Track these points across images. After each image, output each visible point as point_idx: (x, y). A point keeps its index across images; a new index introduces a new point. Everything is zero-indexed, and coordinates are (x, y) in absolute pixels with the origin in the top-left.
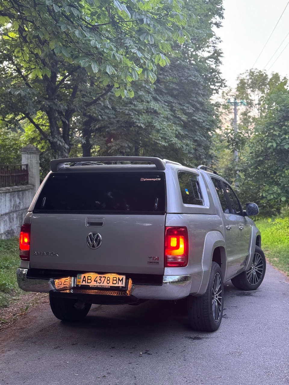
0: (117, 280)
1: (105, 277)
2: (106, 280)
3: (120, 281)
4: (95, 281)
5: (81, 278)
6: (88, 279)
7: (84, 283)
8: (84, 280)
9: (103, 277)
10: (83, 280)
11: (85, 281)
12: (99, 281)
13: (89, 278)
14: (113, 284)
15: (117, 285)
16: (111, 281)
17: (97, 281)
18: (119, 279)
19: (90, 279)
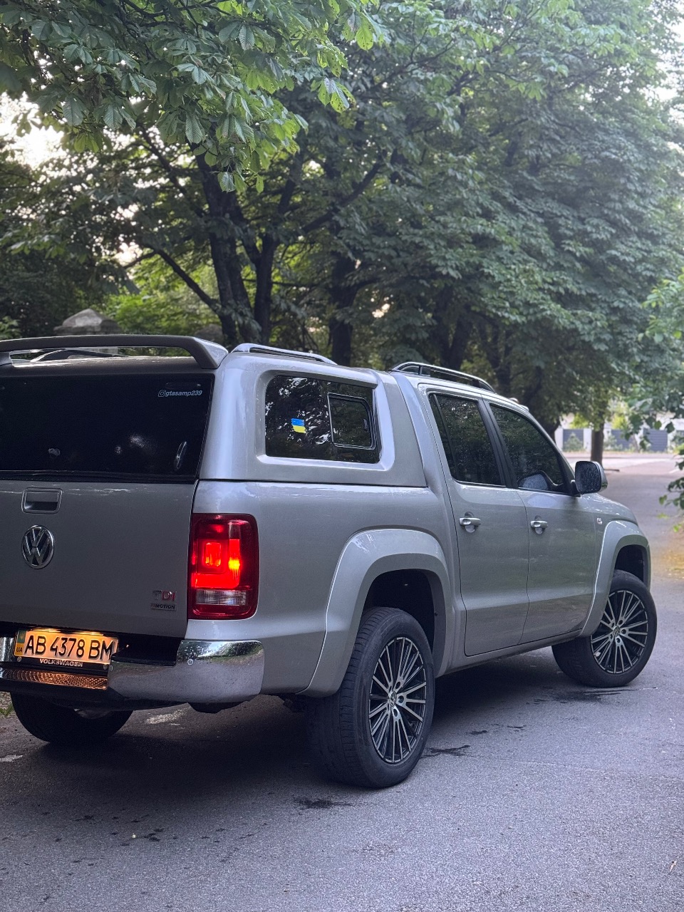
0: (100, 649)
1: (75, 640)
2: (76, 647)
3: (107, 651)
4: (52, 649)
5: (23, 642)
6: (39, 644)
7: (29, 654)
8: (31, 645)
9: (71, 640)
10: (28, 647)
11: (32, 648)
12: (60, 650)
13: (42, 641)
14: (90, 657)
15: (98, 661)
16: (87, 649)
17: (56, 650)
18: (104, 646)
19: (43, 644)
